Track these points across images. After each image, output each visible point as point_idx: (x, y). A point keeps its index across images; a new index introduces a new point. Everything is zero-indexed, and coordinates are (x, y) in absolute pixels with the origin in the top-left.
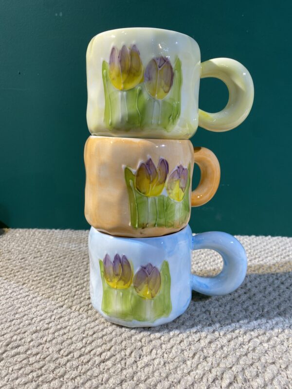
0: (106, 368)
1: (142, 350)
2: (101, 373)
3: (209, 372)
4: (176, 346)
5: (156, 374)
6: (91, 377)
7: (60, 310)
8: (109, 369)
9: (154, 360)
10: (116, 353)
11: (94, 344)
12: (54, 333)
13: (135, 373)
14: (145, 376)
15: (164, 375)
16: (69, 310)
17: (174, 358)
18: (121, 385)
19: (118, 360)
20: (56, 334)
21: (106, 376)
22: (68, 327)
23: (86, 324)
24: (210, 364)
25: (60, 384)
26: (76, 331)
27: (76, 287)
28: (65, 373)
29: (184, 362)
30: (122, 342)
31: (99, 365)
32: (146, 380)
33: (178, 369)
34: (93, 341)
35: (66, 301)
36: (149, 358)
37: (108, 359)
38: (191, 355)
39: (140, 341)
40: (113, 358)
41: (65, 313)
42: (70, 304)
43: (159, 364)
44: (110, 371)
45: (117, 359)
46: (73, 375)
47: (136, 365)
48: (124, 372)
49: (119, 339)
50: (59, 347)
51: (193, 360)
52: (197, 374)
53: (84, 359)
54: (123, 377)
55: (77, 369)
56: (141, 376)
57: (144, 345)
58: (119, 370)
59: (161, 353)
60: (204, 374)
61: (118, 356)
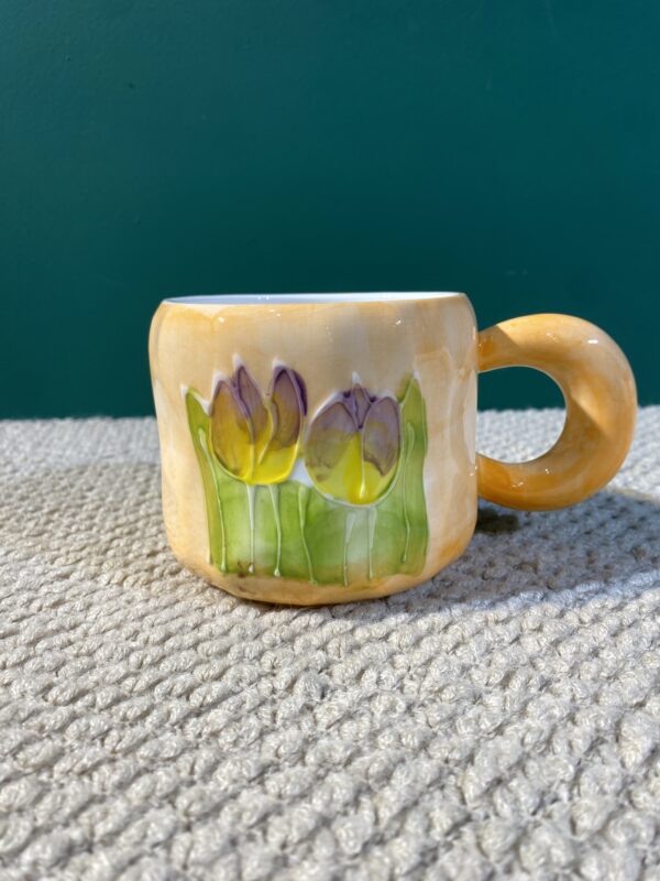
0: (207, 730)
1: (330, 675)
2: (189, 748)
3: (569, 724)
4: (441, 658)
5: (385, 740)
6: (153, 762)
7: (58, 586)
8: (215, 735)
9: (370, 699)
10: (243, 685)
11: (166, 666)
12: (33, 643)
13: (310, 741)
14: (346, 749)
15: (412, 741)
16: (88, 584)
17: (440, 690)
18: (262, 783)
19: (247, 706)
20: (41, 645)
21: (205, 755)
22: (84, 626)
23: (143, 616)
24: (567, 698)
25: (35, 793)
26: (109, 634)
27: (113, 530)
28: (59, 755)
29: (477, 698)
30: (261, 653)
31: (182, 723)
32: (349, 761)
33: (460, 721)
34: (164, 657)
35: (82, 563)
36: (354, 693)
37: (215, 705)
38: (497, 678)
39: (323, 647)
40: (230, 700)
41: (76, 592)
42: (92, 569)
43: (392, 708)
44: (221, 741)
45: (244, 702)
46: (85, 761)
47: (311, 717)
48: (271, 741)
49: (252, 648)
50: (44, 678)
51: (508, 692)
52: (529, 729)
53: (131, 709)
54: (268, 756)
55: (103, 740)
56: (330, 749)
57: (336, 658)
58: (254, 734)
59: (393, 680)
60: (554, 730)
61: (249, 695)
